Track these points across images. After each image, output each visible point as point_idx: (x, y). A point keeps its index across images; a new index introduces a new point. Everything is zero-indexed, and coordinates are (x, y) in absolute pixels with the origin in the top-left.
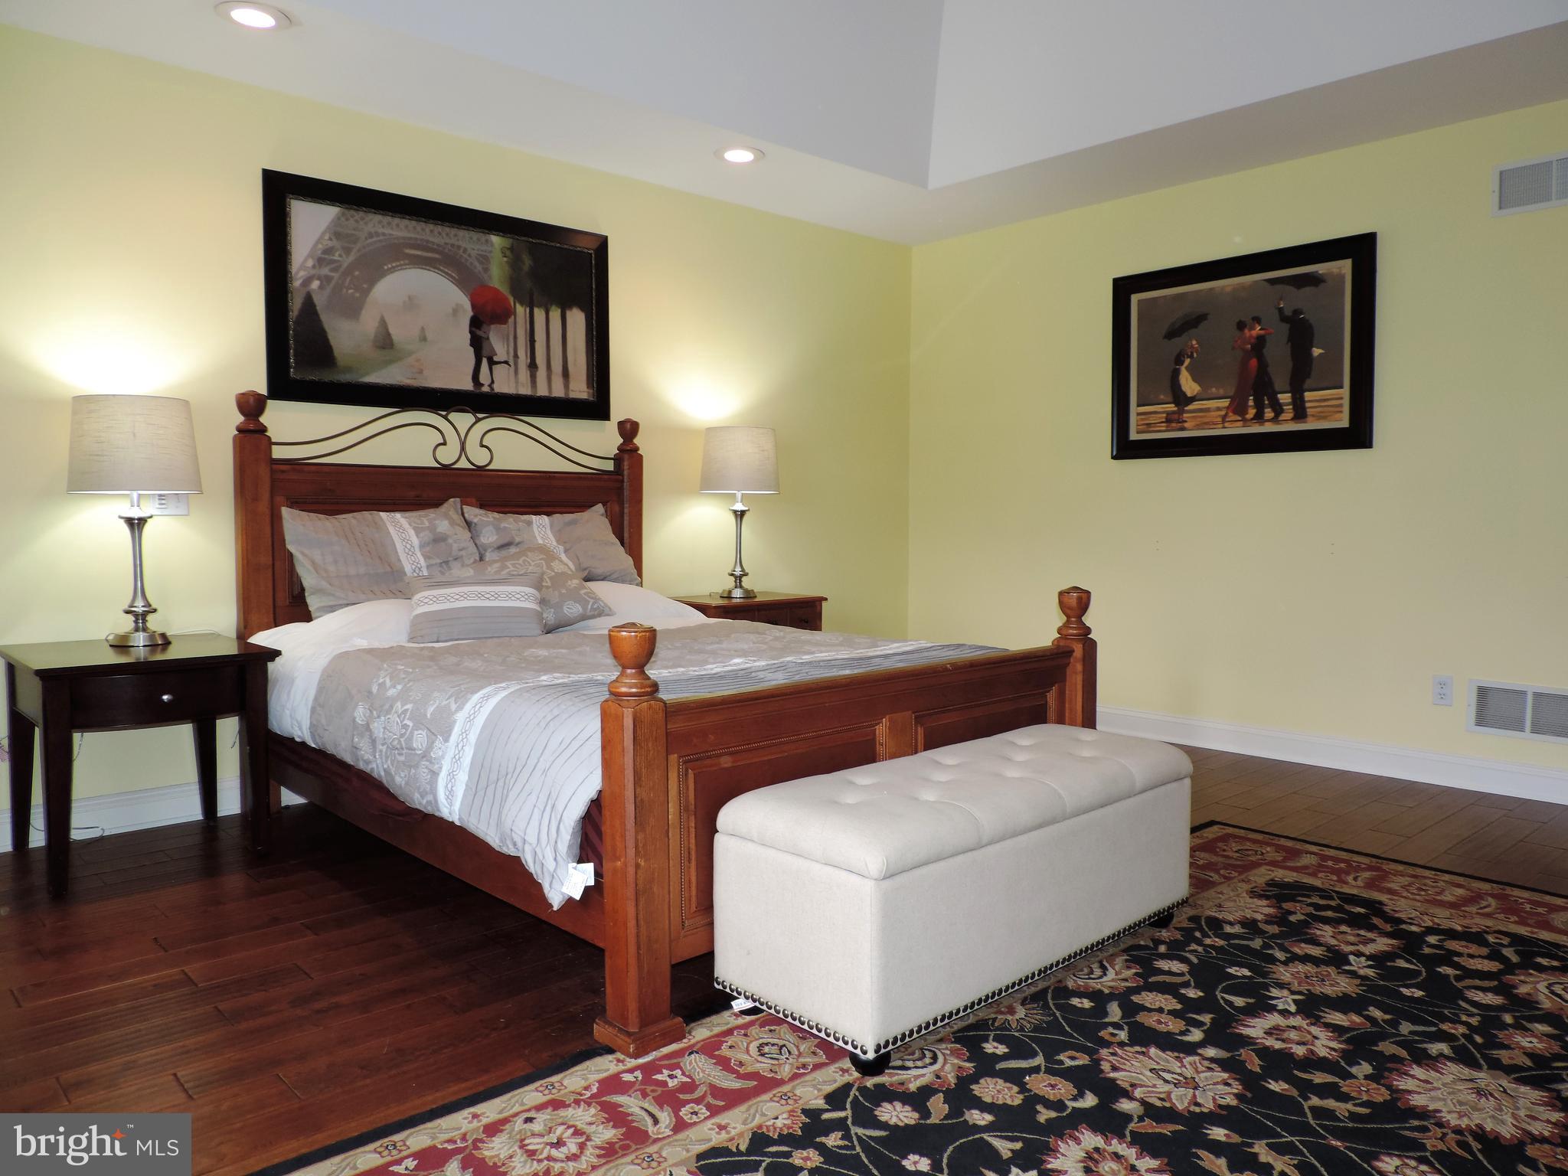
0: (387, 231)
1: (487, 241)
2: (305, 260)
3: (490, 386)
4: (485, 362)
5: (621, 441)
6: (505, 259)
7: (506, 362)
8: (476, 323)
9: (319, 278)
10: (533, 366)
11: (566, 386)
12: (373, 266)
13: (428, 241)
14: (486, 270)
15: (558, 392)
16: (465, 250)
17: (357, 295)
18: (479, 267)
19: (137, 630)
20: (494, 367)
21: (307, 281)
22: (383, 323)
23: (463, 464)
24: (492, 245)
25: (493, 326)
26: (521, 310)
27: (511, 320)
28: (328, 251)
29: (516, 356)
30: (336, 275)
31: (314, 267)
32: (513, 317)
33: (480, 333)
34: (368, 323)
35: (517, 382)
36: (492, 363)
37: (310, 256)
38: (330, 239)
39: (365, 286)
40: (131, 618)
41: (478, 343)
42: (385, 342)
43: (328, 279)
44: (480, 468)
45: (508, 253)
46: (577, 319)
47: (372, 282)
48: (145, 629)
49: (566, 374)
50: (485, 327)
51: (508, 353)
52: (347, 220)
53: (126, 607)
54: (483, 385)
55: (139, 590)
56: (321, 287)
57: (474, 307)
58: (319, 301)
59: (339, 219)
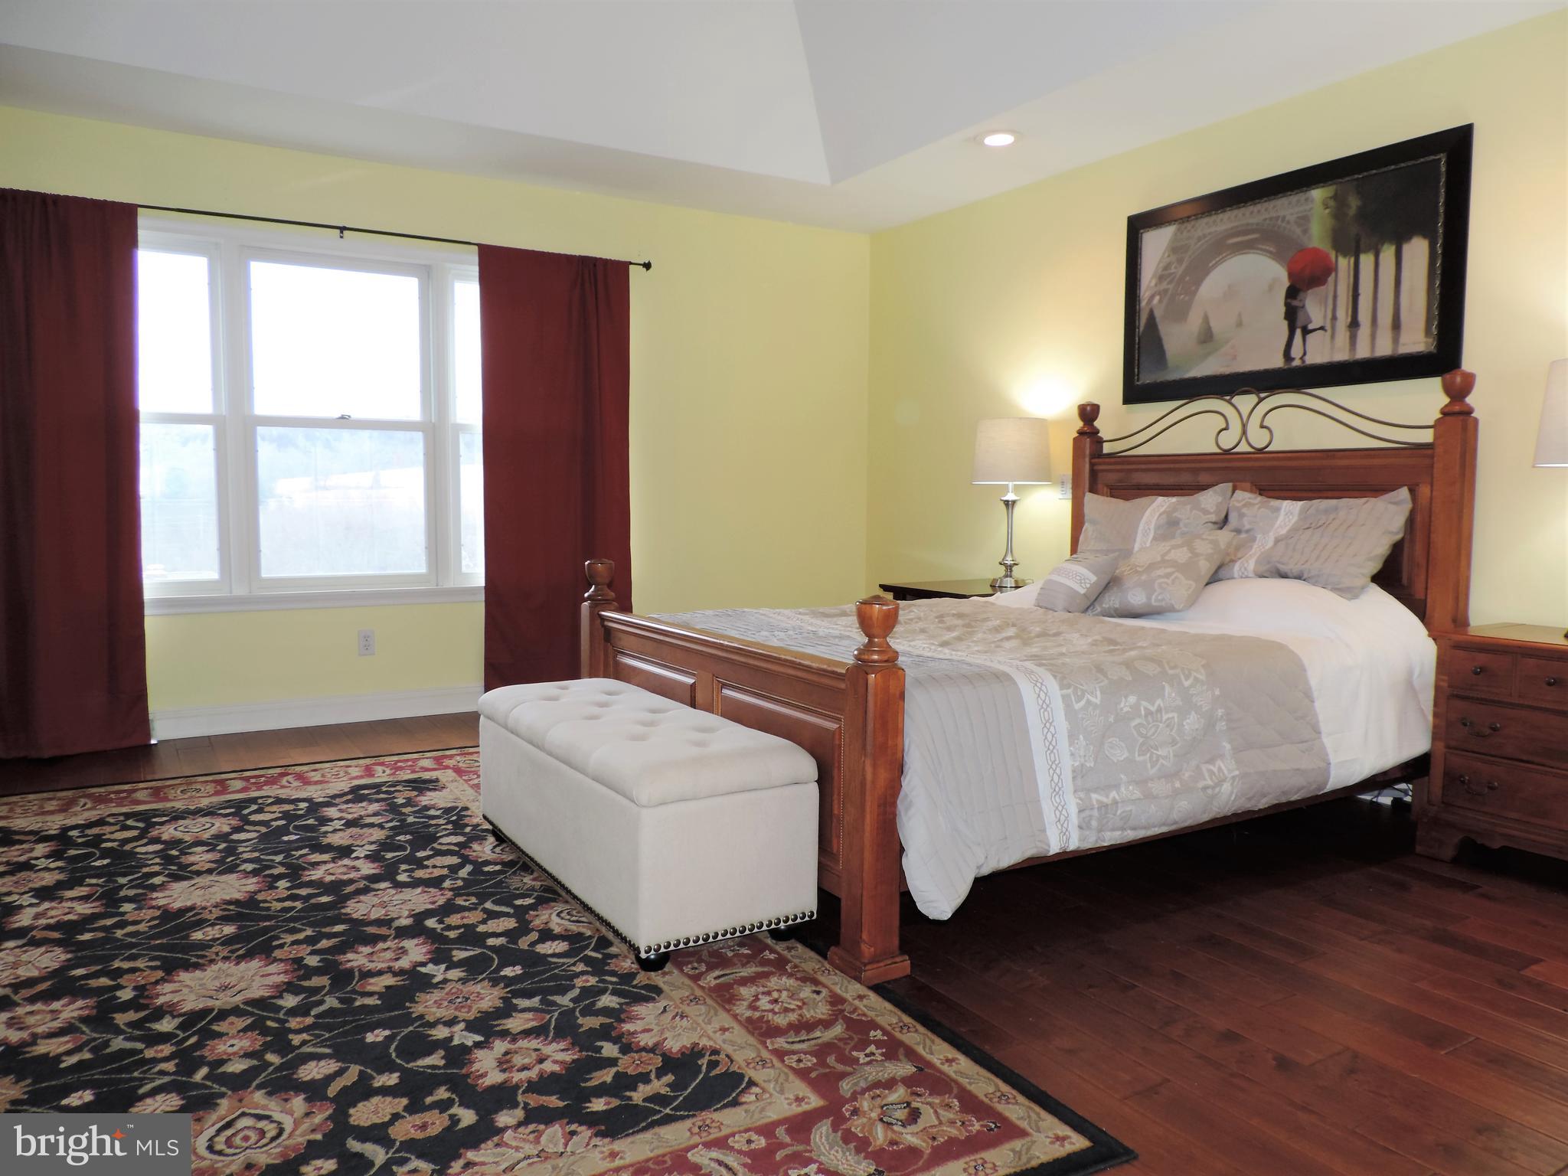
0: (1213, 229)
1: (1307, 200)
2: (1150, 282)
3: (1301, 358)
4: (1298, 332)
5: (1446, 400)
6: (1327, 211)
7: (1322, 328)
8: (1292, 293)
9: (1159, 293)
10: (1354, 324)
11: (1396, 340)
12: (1199, 270)
13: (1248, 224)
14: (1305, 231)
15: (1384, 349)
16: (1284, 218)
17: (1187, 298)
18: (1298, 231)
19: (1006, 576)
20: (1309, 337)
21: (1152, 297)
22: (1206, 319)
23: (1243, 447)
24: (1312, 201)
25: (1310, 291)
26: (1344, 264)
27: (1331, 279)
28: (1166, 268)
29: (1334, 318)
30: (1171, 287)
31: (1156, 285)
32: (1333, 275)
33: (1295, 303)
34: (1194, 322)
35: (1332, 348)
36: (1306, 332)
37: (1154, 276)
38: (1169, 256)
39: (1193, 288)
40: (1003, 568)
41: (1292, 314)
42: (1207, 337)
43: (1166, 291)
44: (1260, 451)
45: (1332, 203)
46: (1418, 252)
47: (1198, 282)
48: (1011, 577)
49: (1396, 325)
50: (1301, 295)
51: (1325, 317)
52: (1182, 233)
53: (1001, 560)
54: (1293, 359)
55: (1009, 549)
56: (1160, 301)
57: (1291, 275)
58: (1158, 314)
59: (1176, 234)
